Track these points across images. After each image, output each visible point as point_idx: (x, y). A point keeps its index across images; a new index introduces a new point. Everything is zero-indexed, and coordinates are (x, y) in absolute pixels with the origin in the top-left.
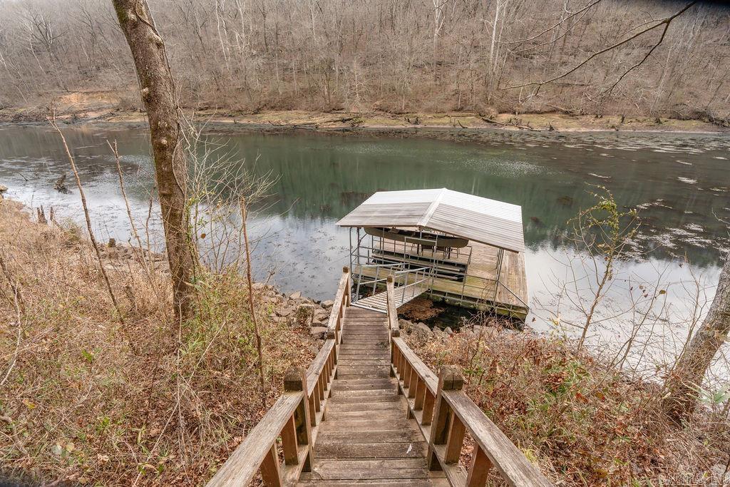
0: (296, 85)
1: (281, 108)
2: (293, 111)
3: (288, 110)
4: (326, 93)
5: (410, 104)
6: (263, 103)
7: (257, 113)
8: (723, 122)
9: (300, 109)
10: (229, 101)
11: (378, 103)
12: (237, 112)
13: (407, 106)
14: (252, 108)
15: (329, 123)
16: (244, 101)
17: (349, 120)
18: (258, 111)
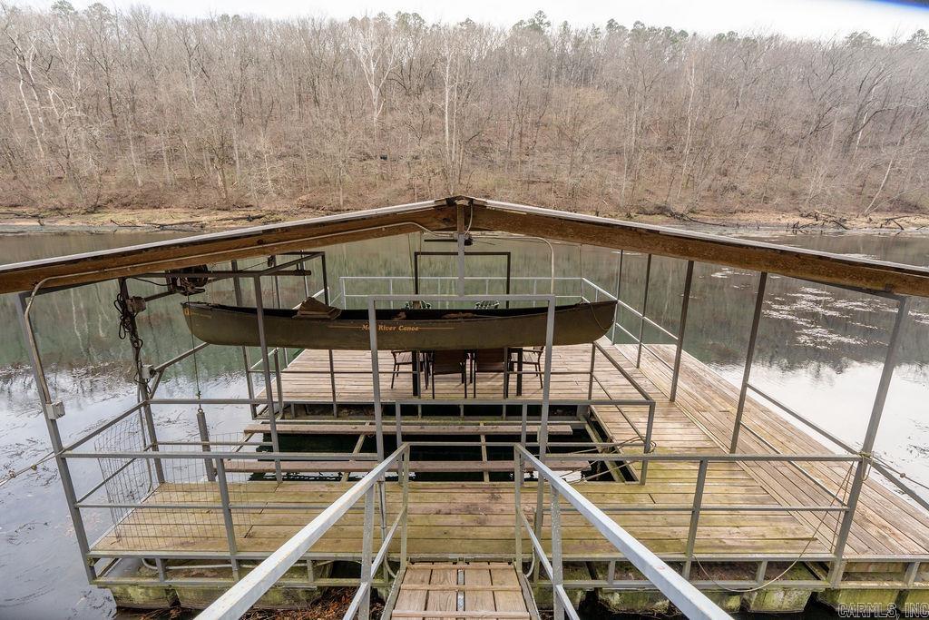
0: (168, 174)
1: (141, 205)
2: (163, 210)
3: (155, 207)
4: (220, 183)
5: (351, 199)
6: (106, 197)
7: (93, 213)
8: (682, 215)
9: (177, 207)
10: (34, 195)
11: (304, 198)
12: (51, 210)
13: (346, 201)
14: (82, 204)
15: (224, 222)
16: (65, 194)
17: (259, 217)
18: (96, 209)
